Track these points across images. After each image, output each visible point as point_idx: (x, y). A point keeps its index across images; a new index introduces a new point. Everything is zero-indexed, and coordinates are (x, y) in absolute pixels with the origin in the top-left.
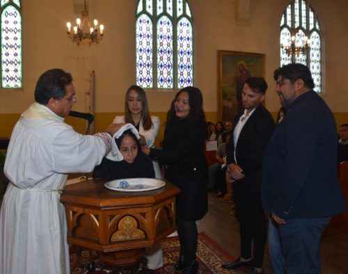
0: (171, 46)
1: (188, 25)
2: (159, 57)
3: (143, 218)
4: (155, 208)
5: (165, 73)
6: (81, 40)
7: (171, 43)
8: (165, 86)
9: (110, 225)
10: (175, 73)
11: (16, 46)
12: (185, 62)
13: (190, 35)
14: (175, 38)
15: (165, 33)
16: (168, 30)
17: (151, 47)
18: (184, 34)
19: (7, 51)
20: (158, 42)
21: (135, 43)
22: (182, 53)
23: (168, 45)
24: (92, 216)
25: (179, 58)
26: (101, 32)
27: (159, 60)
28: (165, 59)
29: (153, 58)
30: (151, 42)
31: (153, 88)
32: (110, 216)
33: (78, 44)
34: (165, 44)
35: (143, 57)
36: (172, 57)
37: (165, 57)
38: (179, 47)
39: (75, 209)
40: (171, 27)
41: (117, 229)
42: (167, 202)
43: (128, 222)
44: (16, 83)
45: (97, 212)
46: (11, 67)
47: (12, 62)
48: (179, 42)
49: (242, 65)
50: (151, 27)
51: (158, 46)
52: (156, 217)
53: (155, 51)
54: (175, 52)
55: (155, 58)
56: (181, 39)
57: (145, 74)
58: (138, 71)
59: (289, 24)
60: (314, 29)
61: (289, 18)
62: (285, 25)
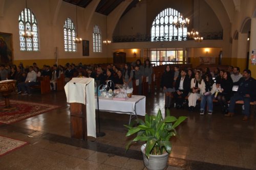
49: (1, 39)
59: (23, 20)
60: (34, 23)
61: (22, 17)
62: (21, 20)
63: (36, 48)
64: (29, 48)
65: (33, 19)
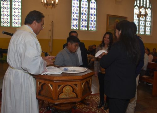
0: (87, 12)
1: (95, 3)
2: (81, 16)
3: (76, 87)
4: (82, 82)
5: (84, 23)
6: (47, 6)
7: (87, 10)
8: (84, 29)
9: (58, 90)
10: (88, 24)
11: (19, 9)
12: (93, 19)
13: (95, 7)
14: (89, 8)
15: (84, 6)
16: (86, 5)
17: (78, 12)
18: (93, 7)
19: (15, 11)
20: (81, 10)
21: (71, 9)
22: (91, 15)
23: (86, 11)
24: (49, 85)
25: (90, 17)
26: (57, 3)
27: (81, 17)
28: (84, 17)
29: (79, 17)
30: (78, 9)
31: (78, 29)
32: (59, 85)
33: (46, 8)
34: (84, 11)
35: (74, 16)
36: (87, 17)
37: (84, 16)
38: (90, 12)
39: (41, 81)
40: (87, 3)
41: (62, 92)
42: (88, 79)
43: (68, 88)
44: (19, 25)
45: (52, 83)
46: (17, 18)
47: (17, 16)
48: (90, 10)
49: (117, 21)
50: (78, 3)
51: (81, 11)
52: (82, 86)
53: (80, 13)
54: (88, 14)
55: (80, 17)
56: (92, 9)
57: (75, 23)
58: (72, 22)
59: (138, 5)
60: (149, 7)
61: (138, 2)
62: (137, 5)
63: (148, 32)
64: (142, 31)
65: (148, 4)
